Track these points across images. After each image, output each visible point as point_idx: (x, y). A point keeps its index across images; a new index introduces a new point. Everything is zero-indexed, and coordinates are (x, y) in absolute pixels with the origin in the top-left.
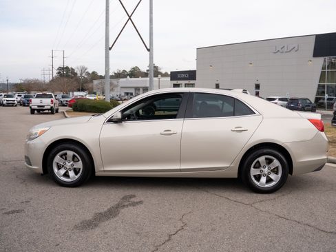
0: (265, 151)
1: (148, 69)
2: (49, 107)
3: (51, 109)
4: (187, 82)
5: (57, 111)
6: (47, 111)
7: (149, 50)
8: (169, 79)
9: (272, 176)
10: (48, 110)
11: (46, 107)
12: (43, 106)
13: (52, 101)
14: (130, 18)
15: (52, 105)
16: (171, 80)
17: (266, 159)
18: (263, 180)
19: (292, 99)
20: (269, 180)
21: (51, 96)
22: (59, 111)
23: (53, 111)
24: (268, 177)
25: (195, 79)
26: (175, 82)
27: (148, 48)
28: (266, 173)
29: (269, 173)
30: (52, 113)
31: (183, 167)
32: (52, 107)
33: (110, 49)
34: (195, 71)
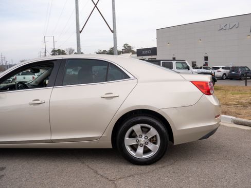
0: (139, 118)
1: (123, 48)
4: (150, 57)
7: (112, 32)
8: (136, 55)
9: (150, 146)
14: (96, 6)
17: (142, 127)
18: (140, 150)
19: (233, 68)
20: (147, 151)
24: (145, 147)
25: (156, 55)
26: (141, 57)
27: (112, 30)
28: (143, 143)
29: (146, 143)
31: (54, 137)
33: (80, 32)
34: (156, 48)
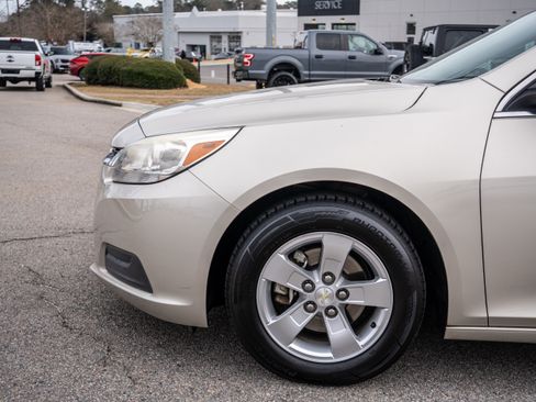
2: (32, 74)
3: (37, 78)
4: (337, 19)
5: (49, 85)
6: (25, 84)
10: (30, 79)
11: (23, 74)
12: (17, 71)
13: (38, 58)
15: (39, 68)
16: (299, 15)
21: (32, 47)
22: (54, 83)
23: (40, 83)
25: (358, 13)
26: (309, 20)
30: (39, 88)
32: (38, 74)
